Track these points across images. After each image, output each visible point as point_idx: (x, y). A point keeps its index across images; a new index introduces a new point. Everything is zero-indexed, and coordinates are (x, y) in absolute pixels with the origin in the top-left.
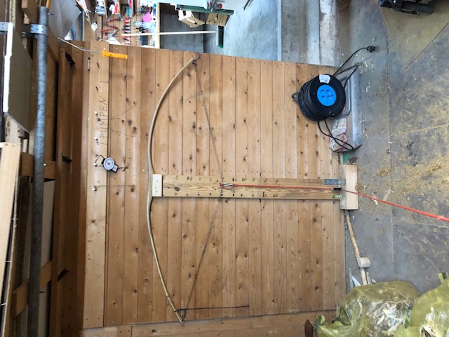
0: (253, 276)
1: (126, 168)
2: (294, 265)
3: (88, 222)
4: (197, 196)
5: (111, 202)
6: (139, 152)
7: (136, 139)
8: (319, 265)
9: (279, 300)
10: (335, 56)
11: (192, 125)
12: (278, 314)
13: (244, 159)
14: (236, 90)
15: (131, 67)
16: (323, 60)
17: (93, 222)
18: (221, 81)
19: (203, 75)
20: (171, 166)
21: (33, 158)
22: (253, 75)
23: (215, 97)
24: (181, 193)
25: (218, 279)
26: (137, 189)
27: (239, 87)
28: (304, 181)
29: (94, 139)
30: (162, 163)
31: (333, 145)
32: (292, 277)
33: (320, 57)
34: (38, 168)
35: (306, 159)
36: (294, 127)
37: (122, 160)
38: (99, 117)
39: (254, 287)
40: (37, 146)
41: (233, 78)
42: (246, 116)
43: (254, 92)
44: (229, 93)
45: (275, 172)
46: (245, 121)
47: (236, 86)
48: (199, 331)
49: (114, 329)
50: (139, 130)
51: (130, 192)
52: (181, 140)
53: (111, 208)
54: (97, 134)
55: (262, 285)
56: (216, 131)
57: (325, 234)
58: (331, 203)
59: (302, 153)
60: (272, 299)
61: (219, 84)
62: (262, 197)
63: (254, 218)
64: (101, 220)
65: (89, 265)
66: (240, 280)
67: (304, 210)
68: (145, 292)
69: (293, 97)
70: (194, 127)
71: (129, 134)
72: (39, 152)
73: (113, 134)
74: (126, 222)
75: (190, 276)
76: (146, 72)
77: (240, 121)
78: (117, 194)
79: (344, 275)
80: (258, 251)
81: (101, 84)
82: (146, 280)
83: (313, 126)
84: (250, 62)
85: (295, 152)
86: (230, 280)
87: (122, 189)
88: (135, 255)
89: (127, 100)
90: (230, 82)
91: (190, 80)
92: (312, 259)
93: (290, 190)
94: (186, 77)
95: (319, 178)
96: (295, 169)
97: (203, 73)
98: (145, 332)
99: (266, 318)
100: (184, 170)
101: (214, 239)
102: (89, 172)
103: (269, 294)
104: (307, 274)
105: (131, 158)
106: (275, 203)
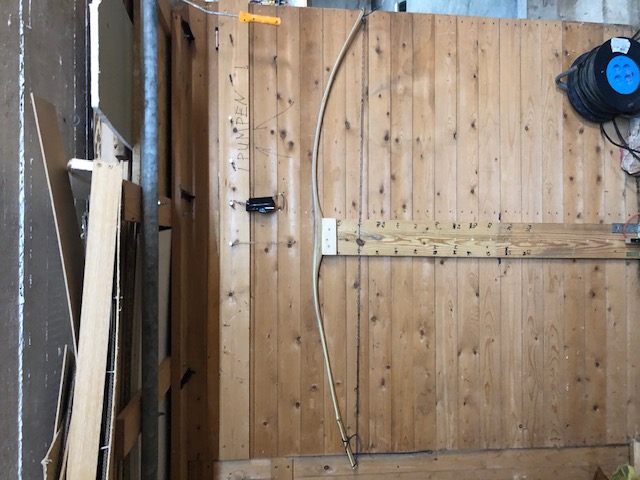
0: (487, 385)
1: (280, 208)
2: (556, 369)
3: (223, 295)
4: (393, 254)
5: (257, 262)
6: (298, 182)
7: (293, 161)
8: (599, 370)
9: (531, 425)
11: (383, 135)
12: (529, 449)
13: (472, 192)
14: (458, 72)
15: (284, 42)
16: (609, 14)
17: (231, 295)
18: (433, 59)
19: (401, 50)
20: (349, 204)
21: (141, 190)
22: (485, 47)
23: (422, 86)
24: (367, 250)
25: (429, 390)
27: (461, 66)
28: (576, 228)
29: (229, 162)
30: (337, 201)
31: (629, 163)
32: (553, 387)
33: (605, 9)
34: (148, 209)
35: (580, 190)
36: (557, 135)
38: (235, 125)
39: (488, 403)
40: (145, 171)
41: (453, 51)
42: (475, 116)
43: (488, 76)
44: (445, 77)
45: (524, 213)
46: (473, 125)
47: (457, 65)
48: (398, 471)
49: (265, 463)
50: (297, 146)
51: (286, 248)
53: (258, 272)
54: (233, 155)
55: (502, 402)
56: (424, 144)
57: (611, 316)
58: (623, 265)
59: (571, 179)
60: (519, 423)
61: (428, 65)
62: (503, 255)
63: (489, 290)
64: (242, 292)
65: (225, 364)
66: (466, 391)
67: (574, 276)
68: (312, 406)
69: (558, 81)
70: (387, 138)
71: (283, 153)
72: (149, 181)
73: (258, 153)
74: (281, 296)
75: (383, 383)
76: (307, 48)
77: (465, 127)
78: (266, 250)
80: (495, 345)
81: (237, 72)
82: (314, 387)
83: (591, 132)
84: (481, 24)
85: (560, 178)
86: (448, 389)
87: (274, 243)
88: (296, 347)
89: (278, 97)
90: (448, 60)
91: (380, 58)
92: (588, 358)
93: (552, 244)
94: (373, 55)
95: (601, 222)
96: (560, 207)
97: (401, 44)
98: (313, 468)
99: (508, 454)
100: (371, 211)
101: (421, 325)
102: (222, 215)
103: (513, 414)
104: (579, 383)
105: (286, 193)
106: (525, 265)
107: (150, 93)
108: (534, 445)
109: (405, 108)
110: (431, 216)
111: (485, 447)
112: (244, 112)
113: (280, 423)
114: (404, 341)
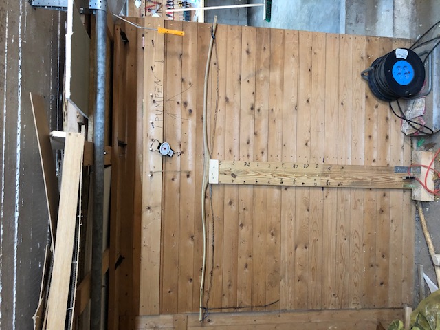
0: (313, 268)
1: (182, 153)
2: (357, 259)
3: (144, 209)
4: (255, 183)
5: (167, 187)
6: (194, 136)
7: (192, 122)
8: (385, 260)
9: (340, 294)
10: (411, 26)
11: (250, 107)
12: (339, 309)
13: (306, 144)
14: (299, 67)
15: (187, 44)
16: (397, 32)
17: (149, 208)
18: (283, 58)
19: (262, 51)
20: (227, 151)
21: (94, 145)
22: (317, 51)
23: (275, 75)
24: (238, 180)
25: (276, 271)
26: (193, 175)
27: (301, 63)
28: (372, 169)
29: (150, 122)
30: (219, 148)
31: (406, 128)
32: (355, 270)
33: (394, 28)
34: (98, 157)
35: (375, 144)
36: (362, 108)
37: (178, 144)
38: (154, 98)
39: (313, 280)
40: (96, 133)
41: (296, 54)
42: (309, 96)
43: (318, 70)
44: (290, 70)
45: (339, 158)
46: (308, 101)
47: (299, 62)
48: (255, 323)
49: (169, 317)
50: (194, 112)
51: (186, 178)
52: (238, 123)
53: (167, 194)
54: (153, 118)
55: (322, 279)
56: (276, 113)
57: (393, 226)
58: (401, 193)
59: (370, 137)
60: (333, 293)
61: (280, 62)
62: (325, 185)
63: (316, 207)
64: (156, 207)
65: (144, 253)
66: (299, 272)
67: (370, 200)
69: (362, 75)
70: (252, 108)
71: (185, 117)
72: (99, 140)
73: (168, 117)
74: (182, 210)
75: (246, 267)
76: (202, 49)
78: (173, 179)
79: (413, 271)
80: (319, 243)
81: (156, 64)
83: (383, 108)
84: (315, 36)
85: (363, 137)
86: (288, 270)
87: (178, 176)
88: (190, 243)
89: (183, 80)
90: (293, 59)
91: (249, 57)
92: (378, 252)
93: (357, 179)
94: (245, 54)
95: (388, 165)
96: (362, 155)
97: (263, 48)
99: (326, 312)
100: (241, 156)
101: (271, 229)
102: (144, 157)
103: (330, 288)
104: (372, 268)
105: (186, 143)
106: (339, 192)
107: (101, 84)
108: (342, 307)
109: (264, 90)
110: (280, 160)
111: (311, 308)
112: (160, 90)
113: (180, 291)
114: (261, 239)
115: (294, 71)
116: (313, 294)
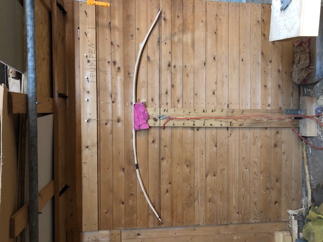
0: (221, 192)
1: (113, 102)
2: (256, 184)
3: (83, 148)
4: (172, 126)
5: (102, 130)
6: (123, 89)
7: (120, 78)
8: (278, 184)
9: (243, 212)
11: (167, 64)
12: (242, 223)
13: (214, 93)
14: (206, 31)
15: (115, 14)
17: (87, 147)
18: (193, 23)
19: (176, 19)
20: (150, 100)
22: (221, 17)
23: (188, 38)
24: (159, 124)
25: (191, 194)
26: (122, 120)
27: (208, 28)
28: (267, 111)
29: (85, 78)
32: (255, 193)
35: (269, 92)
36: (258, 63)
37: (109, 95)
38: (88, 58)
39: (221, 201)
41: (204, 20)
42: (215, 54)
43: (223, 32)
44: (200, 33)
45: (241, 104)
46: (214, 58)
47: (206, 27)
48: (175, 235)
49: (107, 232)
50: (122, 69)
51: (117, 123)
52: (158, 77)
53: (102, 135)
54: (88, 74)
55: (229, 200)
56: (189, 69)
57: (284, 157)
58: (291, 131)
59: (265, 86)
60: (237, 211)
61: (191, 27)
62: (229, 126)
63: (222, 143)
64: (93, 146)
65: (85, 183)
66: (210, 195)
67: (266, 136)
68: (130, 204)
70: (169, 65)
71: (114, 73)
72: (31, 91)
73: (101, 73)
74: (114, 148)
75: (167, 192)
76: (127, 18)
78: (106, 124)
80: (225, 172)
81: (89, 30)
82: (132, 194)
83: (276, 62)
84: (219, 5)
85: (259, 86)
86: (201, 194)
88: (122, 174)
89: (112, 43)
90: (201, 24)
91: (166, 23)
92: (272, 178)
93: (256, 120)
95: (280, 108)
96: (259, 101)
97: (177, 16)
98: (131, 235)
99: (232, 226)
100: (161, 104)
101: (187, 162)
102: (82, 106)
103: (234, 207)
104: (268, 191)
105: (116, 94)
106: (241, 131)
108: (244, 221)
109: (178, 50)
110: (192, 106)
111: (220, 223)
112: (93, 52)
113: (114, 212)
114: (178, 170)
115: (203, 34)
116: (221, 212)
